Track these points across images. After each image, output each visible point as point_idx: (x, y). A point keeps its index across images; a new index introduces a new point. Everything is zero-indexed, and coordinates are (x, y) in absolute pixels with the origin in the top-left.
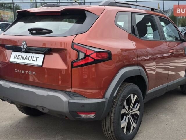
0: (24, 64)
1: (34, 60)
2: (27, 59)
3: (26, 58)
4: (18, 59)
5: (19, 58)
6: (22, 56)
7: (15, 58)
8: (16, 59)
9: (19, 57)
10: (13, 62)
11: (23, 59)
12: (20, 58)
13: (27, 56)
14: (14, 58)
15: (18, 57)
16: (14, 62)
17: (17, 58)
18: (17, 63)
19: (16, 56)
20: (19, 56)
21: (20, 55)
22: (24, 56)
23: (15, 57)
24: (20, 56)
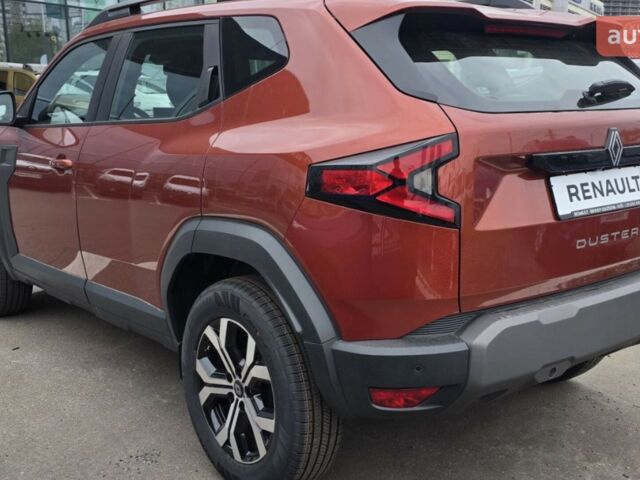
0: (614, 208)
1: (632, 188)
2: (613, 190)
3: (610, 188)
4: (586, 198)
5: (587, 194)
6: (594, 185)
7: (574, 198)
8: (579, 199)
9: (588, 191)
10: (576, 214)
11: (602, 193)
12: (591, 193)
13: (608, 182)
14: (571, 200)
15: (584, 192)
16: (581, 214)
17: (580, 194)
18: (592, 212)
19: (573, 190)
20: (585, 188)
21: (586, 184)
22: (600, 182)
23: (571, 195)
24: (590, 187)
